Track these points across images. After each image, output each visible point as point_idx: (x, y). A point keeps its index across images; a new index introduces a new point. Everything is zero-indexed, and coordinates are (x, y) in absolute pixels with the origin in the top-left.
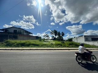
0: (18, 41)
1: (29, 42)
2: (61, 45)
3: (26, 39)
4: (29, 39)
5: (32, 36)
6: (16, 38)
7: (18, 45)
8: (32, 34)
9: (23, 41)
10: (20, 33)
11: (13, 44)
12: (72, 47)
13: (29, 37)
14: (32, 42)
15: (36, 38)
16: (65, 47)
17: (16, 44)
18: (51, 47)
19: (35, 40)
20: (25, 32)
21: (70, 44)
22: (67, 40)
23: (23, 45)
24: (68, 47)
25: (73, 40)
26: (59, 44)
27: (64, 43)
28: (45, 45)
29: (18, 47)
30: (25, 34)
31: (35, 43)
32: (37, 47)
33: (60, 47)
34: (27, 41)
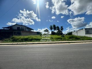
0: (22, 37)
1: (31, 37)
2: (61, 39)
3: (29, 35)
4: (31, 35)
5: (33, 32)
6: (19, 34)
7: (22, 40)
8: (33, 30)
9: (26, 37)
10: (23, 30)
11: (18, 39)
12: (73, 40)
13: (31, 33)
15: (37, 34)
16: (65, 40)
17: (20, 39)
19: (36, 36)
20: (27, 28)
21: (70, 38)
23: (26, 40)
24: (68, 40)
25: (73, 34)
26: (59, 38)
27: (64, 37)
30: (27, 30)
31: (36, 38)
32: (38, 42)
33: (60, 41)
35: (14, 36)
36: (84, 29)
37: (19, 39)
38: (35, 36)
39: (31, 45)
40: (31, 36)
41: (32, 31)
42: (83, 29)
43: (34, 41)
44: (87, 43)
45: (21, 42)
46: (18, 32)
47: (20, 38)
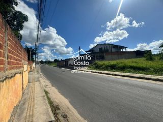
0: (106, 63)
1: (122, 63)
3: (117, 59)
6: (102, 58)
7: (107, 68)
9: (113, 63)
10: (107, 51)
11: (101, 66)
13: (121, 54)
14: (129, 62)
15: (135, 55)
17: (104, 66)
20: (113, 47)
23: (113, 68)
29: (108, 70)
30: (113, 50)
34: (118, 61)
35: (96, 61)
40: (122, 61)
43: (129, 72)
46: (100, 55)
47: (104, 64)
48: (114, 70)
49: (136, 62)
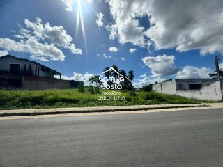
0: (24, 93)
1: (52, 94)
2: (130, 100)
3: (46, 88)
4: (53, 88)
5: (60, 80)
6: (17, 84)
7: (24, 103)
8: (60, 74)
9: (37, 93)
10: (28, 73)
11: (9, 100)
12: (153, 103)
13: (53, 82)
14: (61, 93)
15: (69, 85)
16: (138, 103)
17: (17, 100)
18: (107, 105)
19: (68, 91)
20: (42, 70)
21: (148, 98)
22: (141, 89)
23: (37, 102)
24: (143, 103)
25: (154, 88)
27: (135, 95)
28: (93, 100)
31: (67, 96)
32: (73, 107)
33: (126, 104)
34: (47, 92)
36: (174, 81)
37: (13, 99)
38: (63, 91)
39: (49, 116)
40: (52, 92)
41: (58, 77)
42: (171, 79)
43: (61, 106)
44: (179, 109)
45: (18, 107)
46: (12, 77)
47: (18, 96)
48: (37, 106)
49: (69, 94)
